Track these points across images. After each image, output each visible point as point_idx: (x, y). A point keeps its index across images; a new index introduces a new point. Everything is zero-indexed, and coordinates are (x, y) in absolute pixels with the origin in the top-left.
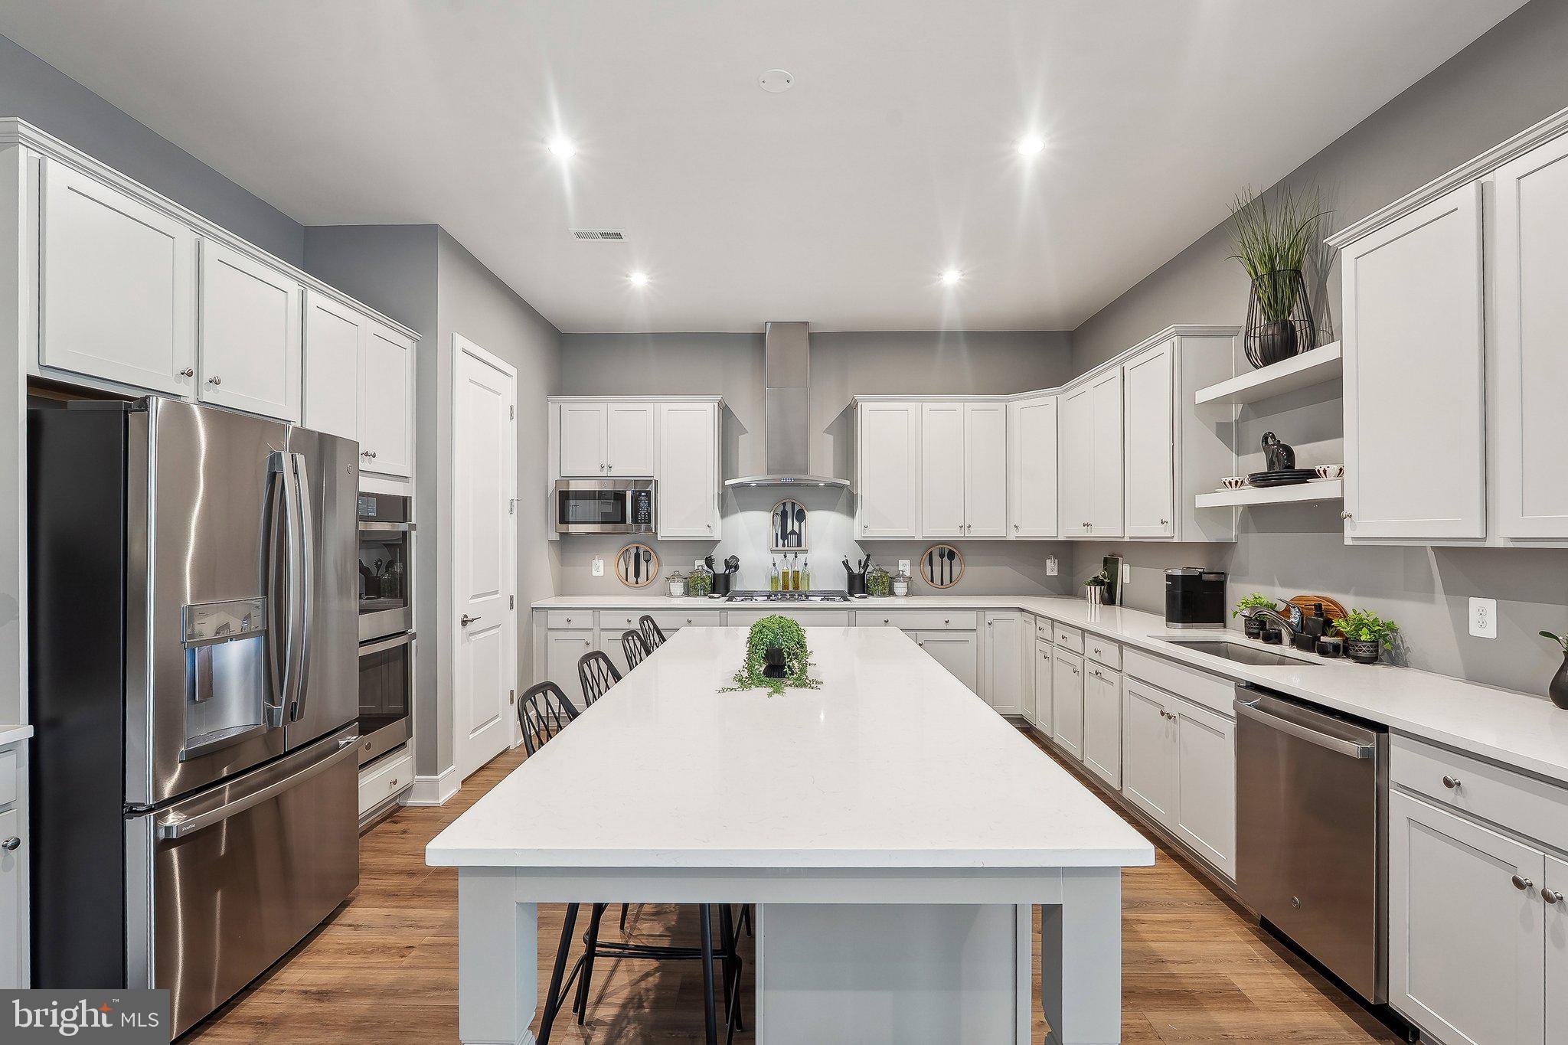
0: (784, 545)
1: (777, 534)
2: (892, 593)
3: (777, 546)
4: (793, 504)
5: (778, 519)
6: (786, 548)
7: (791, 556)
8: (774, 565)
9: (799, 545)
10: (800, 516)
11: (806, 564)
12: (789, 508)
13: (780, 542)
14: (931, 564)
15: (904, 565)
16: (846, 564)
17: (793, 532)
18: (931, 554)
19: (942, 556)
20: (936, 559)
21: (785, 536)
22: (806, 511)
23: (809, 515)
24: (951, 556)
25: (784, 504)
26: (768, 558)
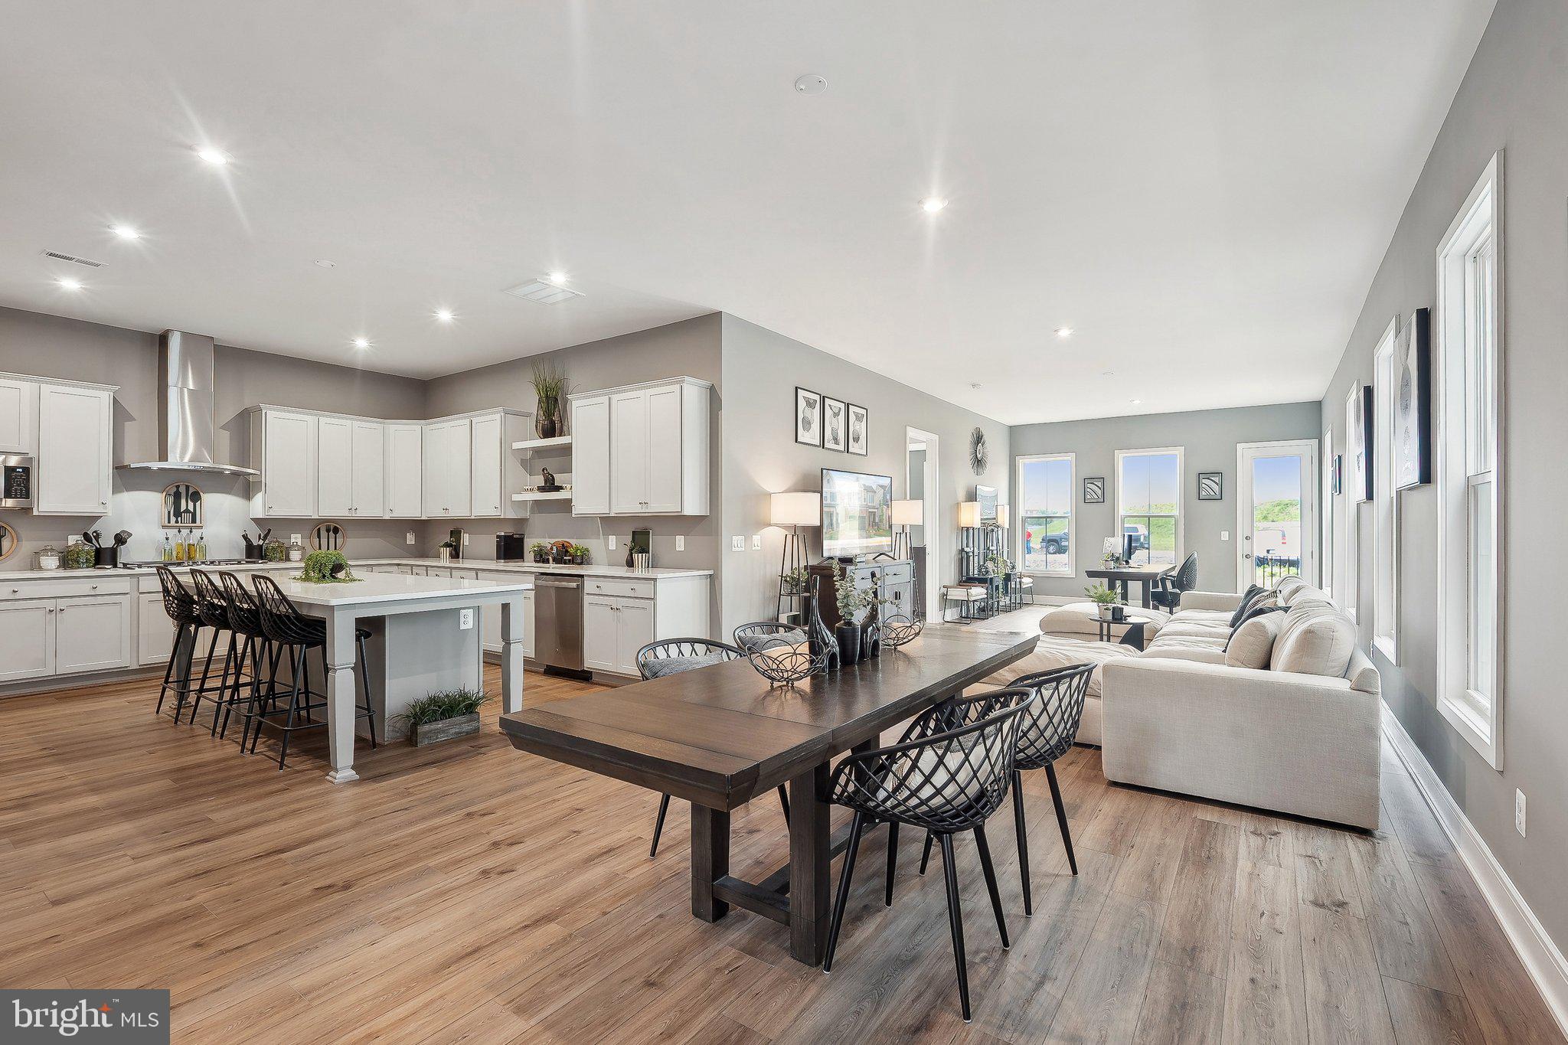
0: (177, 522)
1: (169, 512)
2: (288, 559)
3: (169, 522)
4: (187, 487)
5: (171, 499)
6: (179, 524)
7: (185, 532)
8: (167, 539)
9: (194, 521)
10: (196, 497)
11: (202, 538)
12: (182, 490)
13: (173, 519)
14: (319, 537)
15: (296, 538)
16: (245, 537)
17: (187, 511)
18: (319, 530)
19: (328, 531)
20: (323, 533)
21: (178, 513)
22: (201, 494)
23: (205, 497)
24: (336, 531)
25: (178, 487)
26: (161, 534)
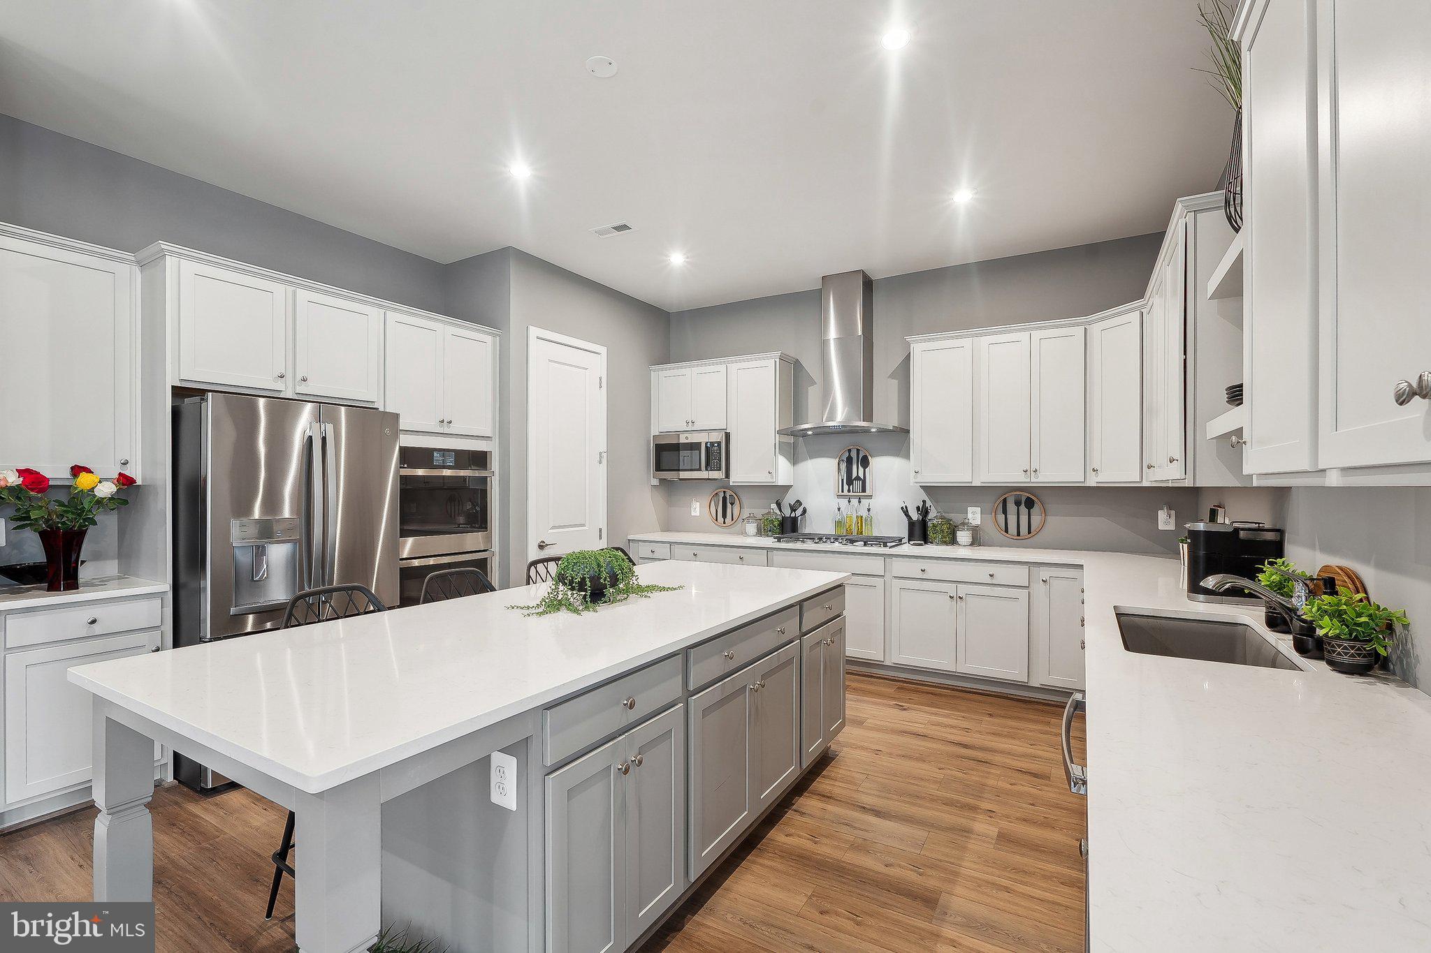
0: (849, 491)
1: (843, 480)
2: (953, 541)
3: (843, 492)
4: (858, 450)
5: (843, 466)
6: (851, 494)
7: (854, 501)
8: (839, 509)
9: (864, 490)
10: (865, 463)
11: (869, 510)
12: (854, 454)
13: (846, 487)
14: (1005, 512)
15: (974, 513)
16: (906, 512)
17: (858, 478)
18: (1005, 501)
19: (1018, 503)
20: (1011, 507)
21: (850, 482)
22: (870, 458)
23: (873, 461)
24: (1030, 504)
25: (850, 451)
26: (835, 502)
